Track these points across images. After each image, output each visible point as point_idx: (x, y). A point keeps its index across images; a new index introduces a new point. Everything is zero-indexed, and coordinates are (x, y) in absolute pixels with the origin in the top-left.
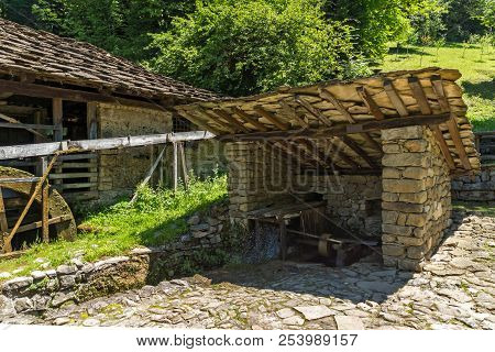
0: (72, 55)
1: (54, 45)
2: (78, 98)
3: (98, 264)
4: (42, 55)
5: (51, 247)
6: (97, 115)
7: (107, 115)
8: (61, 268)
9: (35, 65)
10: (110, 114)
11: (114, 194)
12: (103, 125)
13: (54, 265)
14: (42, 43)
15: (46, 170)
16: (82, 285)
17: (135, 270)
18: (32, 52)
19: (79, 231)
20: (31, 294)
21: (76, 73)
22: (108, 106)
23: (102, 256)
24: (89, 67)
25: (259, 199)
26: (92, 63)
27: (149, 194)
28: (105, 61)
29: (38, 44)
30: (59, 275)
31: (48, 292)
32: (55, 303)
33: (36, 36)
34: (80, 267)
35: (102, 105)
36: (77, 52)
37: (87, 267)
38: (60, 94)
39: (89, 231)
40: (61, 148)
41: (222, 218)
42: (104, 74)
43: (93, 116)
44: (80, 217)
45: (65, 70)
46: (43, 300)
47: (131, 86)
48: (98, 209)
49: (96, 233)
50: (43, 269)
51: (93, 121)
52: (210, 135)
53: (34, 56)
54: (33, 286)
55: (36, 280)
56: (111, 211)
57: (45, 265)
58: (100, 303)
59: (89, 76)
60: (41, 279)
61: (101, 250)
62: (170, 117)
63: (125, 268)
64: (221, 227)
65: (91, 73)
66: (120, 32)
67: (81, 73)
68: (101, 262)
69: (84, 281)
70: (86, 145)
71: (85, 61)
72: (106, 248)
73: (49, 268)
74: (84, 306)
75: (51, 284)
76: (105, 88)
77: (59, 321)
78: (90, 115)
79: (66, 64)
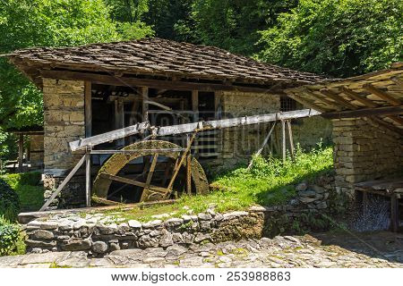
0: (203, 58)
1: (192, 52)
2: (209, 89)
3: (226, 216)
4: (185, 60)
5: (194, 198)
6: (222, 101)
7: (229, 100)
8: (201, 215)
9: (182, 68)
10: (231, 99)
11: (234, 162)
12: (226, 108)
13: (196, 212)
14: (184, 51)
15: (189, 143)
16: (215, 230)
17: (253, 224)
18: (178, 59)
19: (211, 189)
20: (182, 231)
21: (208, 70)
22: (230, 93)
23: (229, 209)
24: (215, 65)
25: (367, 171)
26: (218, 61)
27: (262, 163)
28: (227, 59)
29: (181, 53)
30: (199, 220)
31: (192, 231)
32: (197, 240)
33: (180, 47)
34: (213, 216)
35: (225, 93)
36: (207, 54)
37: (218, 217)
38: (196, 88)
39: (218, 189)
40: (198, 127)
41: (329, 187)
42: (227, 69)
43: (219, 102)
44: (211, 178)
45: (200, 69)
46: (189, 236)
47: (247, 76)
48: (224, 173)
49: (222, 191)
50: (189, 214)
51: (219, 105)
52: (314, 113)
53: (180, 62)
54: (183, 226)
55: (186, 222)
56: (233, 175)
57: (190, 211)
58: (230, 245)
59: (216, 72)
60: (188, 221)
61: (227, 204)
62: (278, 99)
63: (246, 221)
64: (327, 195)
65: (217, 69)
66: (233, 34)
67: (211, 71)
68: (228, 214)
69: (216, 227)
70: (214, 124)
71: (213, 60)
72: (231, 204)
73: (192, 214)
74: (218, 246)
75: (195, 225)
76: (227, 79)
77: (204, 254)
78: (217, 101)
79: (200, 64)
